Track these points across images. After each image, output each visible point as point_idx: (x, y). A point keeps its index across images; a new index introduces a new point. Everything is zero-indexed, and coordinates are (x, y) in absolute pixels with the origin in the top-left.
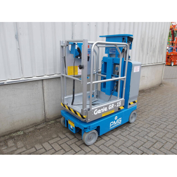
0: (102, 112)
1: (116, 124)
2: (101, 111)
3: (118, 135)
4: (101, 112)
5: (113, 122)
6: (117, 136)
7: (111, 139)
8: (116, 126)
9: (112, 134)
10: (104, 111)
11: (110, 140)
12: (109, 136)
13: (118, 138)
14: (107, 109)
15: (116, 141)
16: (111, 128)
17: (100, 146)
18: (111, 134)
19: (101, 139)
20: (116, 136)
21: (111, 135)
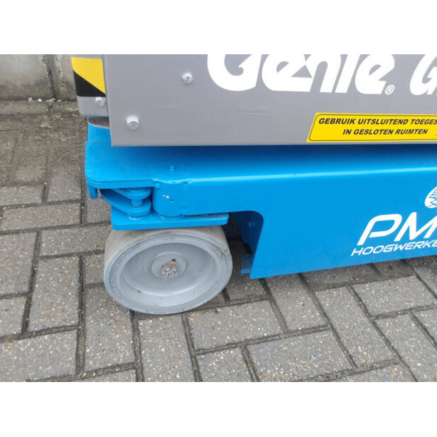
0: (326, 87)
1: (420, 238)
2: (303, 73)
3: (394, 315)
4: (304, 85)
5: (397, 218)
6: (385, 316)
7: (329, 326)
8: (408, 247)
9: (359, 289)
10: (343, 88)
11: (316, 330)
12: (326, 298)
13: (387, 341)
14: (388, 78)
15: (360, 361)
16: (362, 252)
17: (218, 349)
18: (349, 285)
19: (261, 299)
20: (374, 319)
21: (342, 291)
